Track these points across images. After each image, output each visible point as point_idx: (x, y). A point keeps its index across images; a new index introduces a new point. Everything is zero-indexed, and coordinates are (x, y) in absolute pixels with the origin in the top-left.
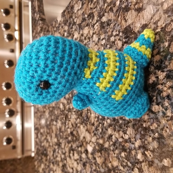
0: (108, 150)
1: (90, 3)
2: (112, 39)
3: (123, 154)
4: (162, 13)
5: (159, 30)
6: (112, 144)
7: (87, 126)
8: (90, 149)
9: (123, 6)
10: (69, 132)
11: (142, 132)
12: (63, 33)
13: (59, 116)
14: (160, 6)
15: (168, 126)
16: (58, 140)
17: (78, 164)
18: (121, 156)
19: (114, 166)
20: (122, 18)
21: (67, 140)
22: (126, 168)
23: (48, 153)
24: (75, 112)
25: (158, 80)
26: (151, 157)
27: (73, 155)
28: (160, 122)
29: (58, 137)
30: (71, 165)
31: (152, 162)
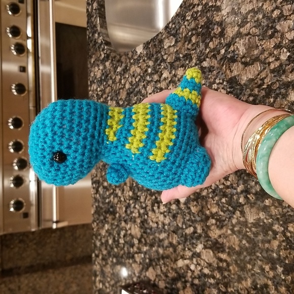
0: (206, 197)
1: (187, 43)
2: (215, 86)
3: (224, 200)
4: (269, 72)
5: (265, 86)
6: (212, 191)
9: (229, 56)
11: (245, 178)
12: (146, 68)
14: (267, 65)
16: (134, 193)
17: (165, 216)
18: (221, 202)
19: (213, 212)
20: (227, 67)
21: (149, 192)
23: (118, 209)
26: (253, 200)
27: (159, 207)
29: (134, 190)
30: (154, 220)
31: (255, 203)
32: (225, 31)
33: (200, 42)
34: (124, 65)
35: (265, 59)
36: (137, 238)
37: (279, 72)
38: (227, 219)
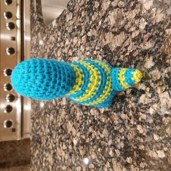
0: (89, 145)
1: (79, 17)
2: (95, 52)
3: (99, 150)
4: (131, 40)
5: (128, 54)
6: (92, 140)
7: (73, 122)
8: (75, 142)
9: (104, 27)
10: (59, 126)
11: (114, 134)
12: (57, 37)
13: (51, 110)
14: (130, 34)
15: (131, 131)
16: (50, 131)
17: (65, 153)
18: (98, 151)
19: (93, 158)
20: (103, 37)
21: (58, 132)
22: (101, 161)
23: (42, 141)
24: (64, 109)
25: (126, 94)
26: (119, 155)
27: (62, 145)
28: (126, 128)
29: (50, 128)
30: (60, 154)
31: (120, 158)
32: (102, 6)
33: (87, 15)
34: (46, 35)
35: (128, 29)
36: (51, 165)
37: (138, 41)
38: (101, 167)
